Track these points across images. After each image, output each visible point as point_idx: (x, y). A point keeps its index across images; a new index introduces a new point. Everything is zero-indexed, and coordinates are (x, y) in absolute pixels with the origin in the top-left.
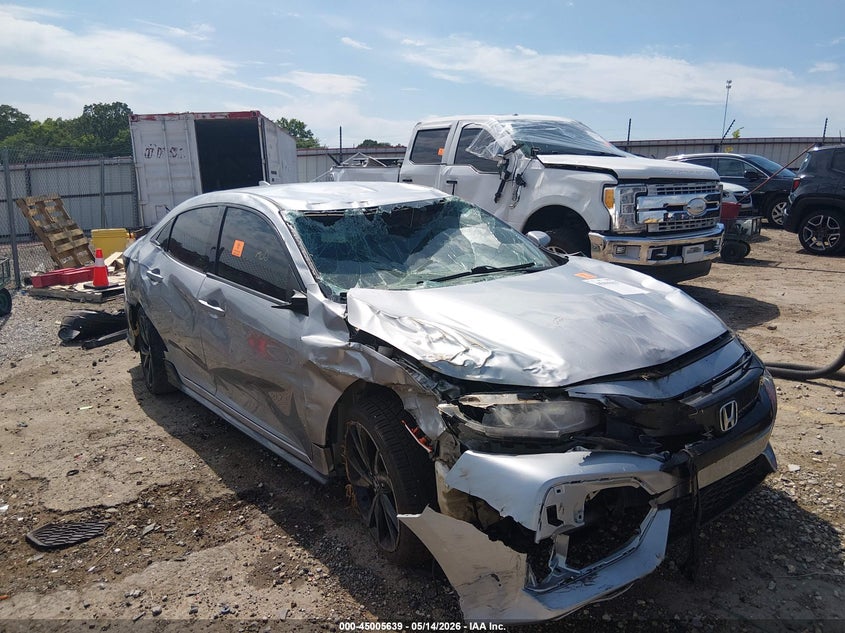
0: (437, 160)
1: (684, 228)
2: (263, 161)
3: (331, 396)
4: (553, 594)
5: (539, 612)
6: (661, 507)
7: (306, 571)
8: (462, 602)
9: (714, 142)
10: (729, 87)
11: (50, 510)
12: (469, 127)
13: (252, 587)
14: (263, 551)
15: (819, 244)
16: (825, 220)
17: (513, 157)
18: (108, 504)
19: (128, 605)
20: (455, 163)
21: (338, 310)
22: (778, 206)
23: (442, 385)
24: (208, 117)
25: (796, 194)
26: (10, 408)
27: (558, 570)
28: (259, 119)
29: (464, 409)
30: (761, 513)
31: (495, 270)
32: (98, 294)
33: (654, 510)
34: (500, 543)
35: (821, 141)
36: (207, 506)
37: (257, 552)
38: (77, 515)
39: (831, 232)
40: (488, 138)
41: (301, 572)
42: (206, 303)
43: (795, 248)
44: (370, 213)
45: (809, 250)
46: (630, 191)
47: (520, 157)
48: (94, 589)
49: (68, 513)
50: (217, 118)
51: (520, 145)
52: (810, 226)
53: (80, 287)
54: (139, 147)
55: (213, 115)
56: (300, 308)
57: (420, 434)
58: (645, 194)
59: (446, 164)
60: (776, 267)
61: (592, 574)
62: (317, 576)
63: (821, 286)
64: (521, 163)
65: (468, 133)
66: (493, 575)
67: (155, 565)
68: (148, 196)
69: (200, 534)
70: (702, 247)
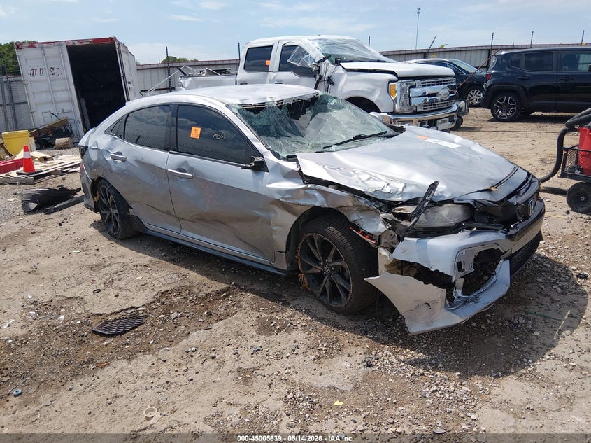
0: (266, 68)
1: (437, 108)
2: (122, 75)
3: (289, 220)
4: (460, 309)
5: (455, 319)
6: (505, 259)
7: (291, 324)
8: (407, 322)
9: (424, 51)
10: (419, 13)
11: (97, 314)
12: (287, 45)
13: (264, 336)
14: (258, 317)
15: (504, 115)
16: (507, 99)
17: (323, 65)
18: (136, 305)
19: (192, 356)
20: (280, 70)
21: (291, 166)
22: (471, 92)
23: (377, 204)
24: (77, 44)
25: (488, 84)
26: (16, 258)
27: (458, 297)
28: (116, 43)
29: (395, 215)
30: (531, 265)
31: (366, 137)
32: (30, 178)
33: (502, 261)
34: (430, 285)
35: (490, 48)
36: (204, 299)
37: (255, 319)
38: (118, 315)
39: (511, 107)
40: (303, 52)
41: (289, 324)
42: (175, 171)
43: (487, 119)
44: (280, 104)
45: (496, 119)
46: (404, 85)
47: (328, 65)
48: (163, 352)
49: (111, 314)
50: (84, 43)
51: (327, 57)
52: (498, 104)
53: (14, 174)
54: (25, 68)
55: (80, 41)
56: (260, 167)
57: (365, 233)
58: (414, 87)
59: (272, 71)
60: (479, 131)
61: (477, 298)
62: (300, 326)
63: (513, 140)
64: (328, 69)
65: (288, 50)
66: (426, 304)
67: (194, 333)
68: (36, 105)
69: (210, 314)
70: (447, 119)
